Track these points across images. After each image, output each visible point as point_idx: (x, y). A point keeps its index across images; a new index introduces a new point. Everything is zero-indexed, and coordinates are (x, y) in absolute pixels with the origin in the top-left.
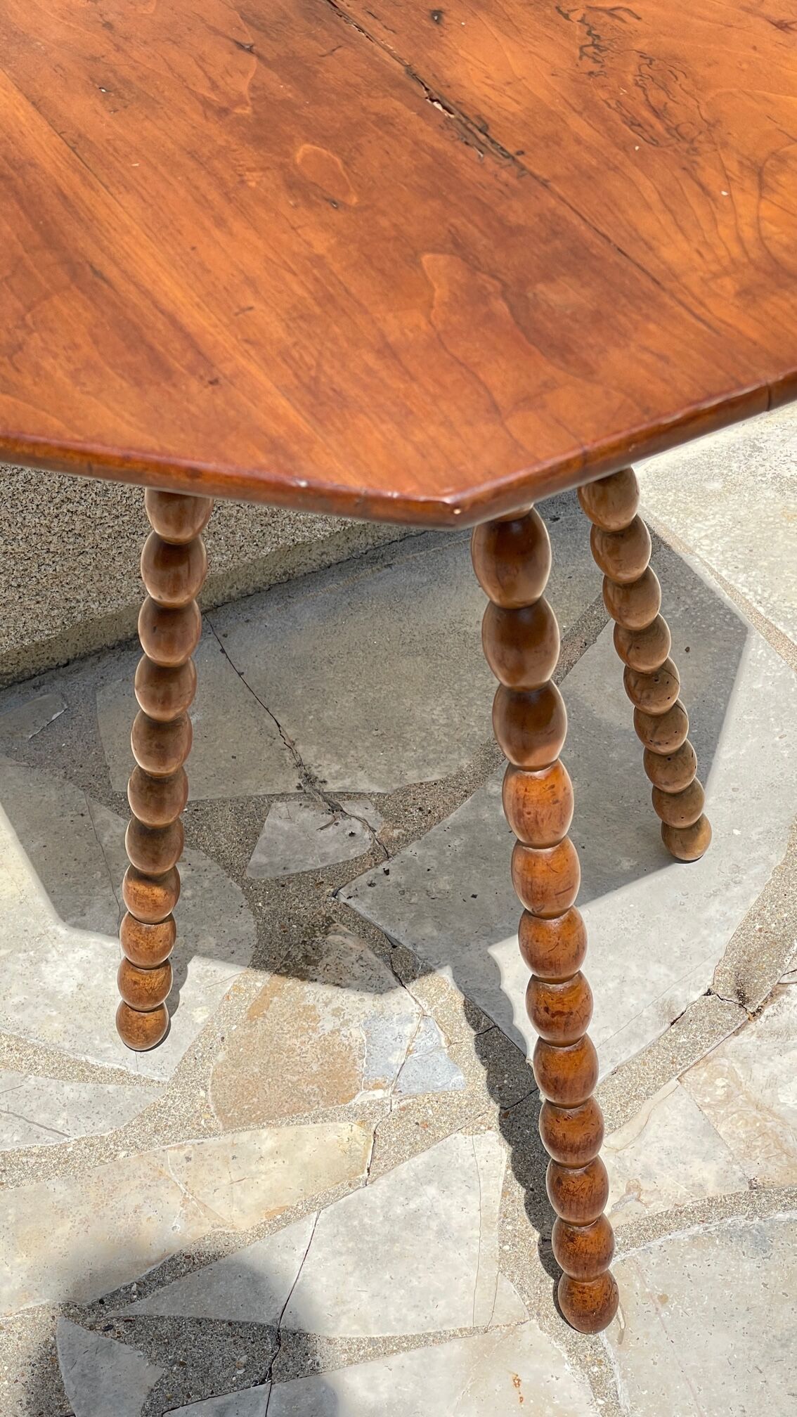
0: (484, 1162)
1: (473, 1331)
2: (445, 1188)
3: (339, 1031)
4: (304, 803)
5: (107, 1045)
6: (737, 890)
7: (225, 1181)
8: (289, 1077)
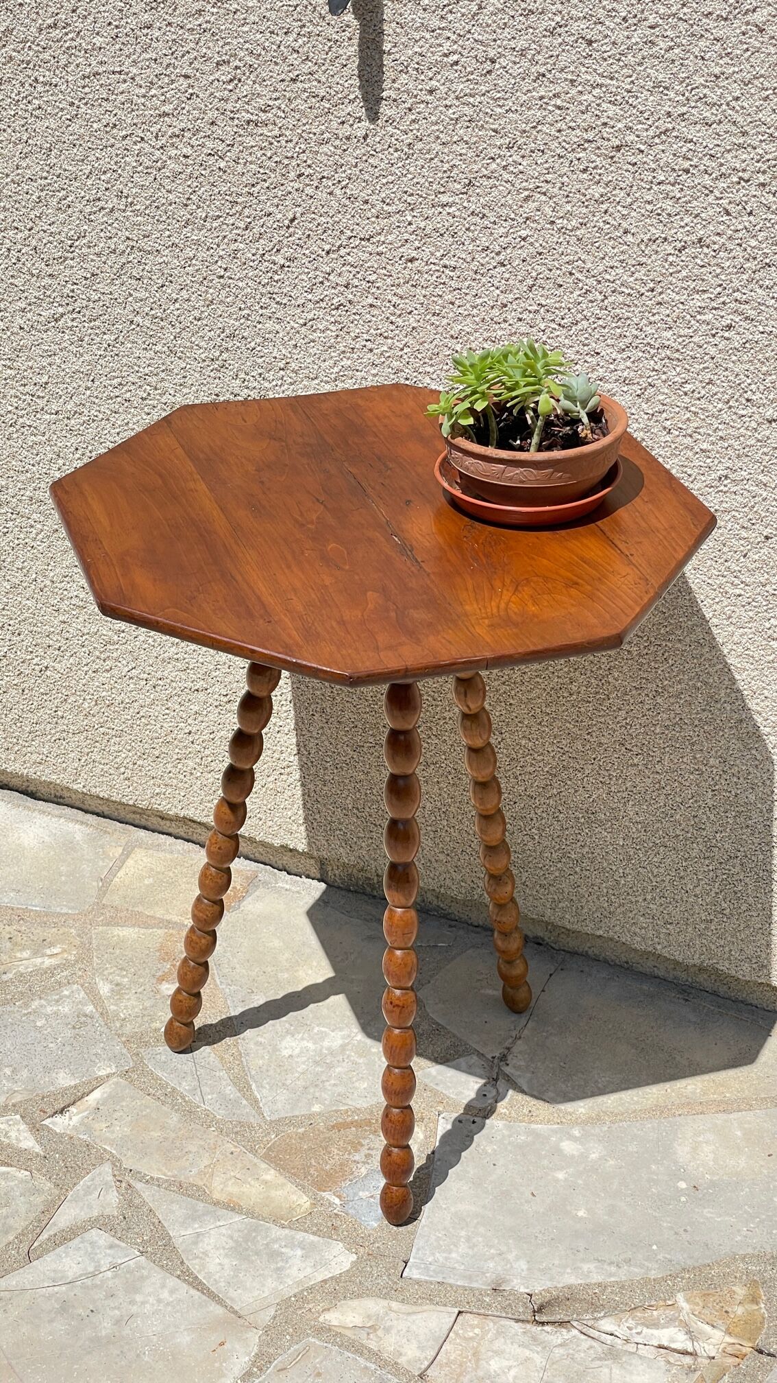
0: (334, 1263)
1: (235, 1312)
2: (305, 1257)
3: (358, 1163)
4: (486, 1066)
5: (267, 1086)
6: (613, 1269)
7: (232, 1174)
8: (313, 1161)
